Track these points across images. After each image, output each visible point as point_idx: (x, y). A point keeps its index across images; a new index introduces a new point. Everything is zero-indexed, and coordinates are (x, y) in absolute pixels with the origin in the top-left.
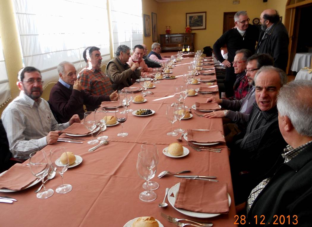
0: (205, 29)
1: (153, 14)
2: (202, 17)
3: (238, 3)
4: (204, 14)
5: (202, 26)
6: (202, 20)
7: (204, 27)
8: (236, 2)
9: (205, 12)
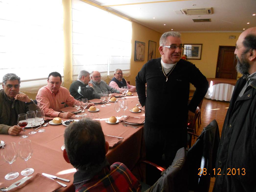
0: (200, 59)
1: (150, 42)
2: (198, 48)
3: (234, 38)
4: (200, 46)
5: (197, 56)
6: (198, 51)
7: (199, 57)
8: (232, 37)
9: (202, 44)
